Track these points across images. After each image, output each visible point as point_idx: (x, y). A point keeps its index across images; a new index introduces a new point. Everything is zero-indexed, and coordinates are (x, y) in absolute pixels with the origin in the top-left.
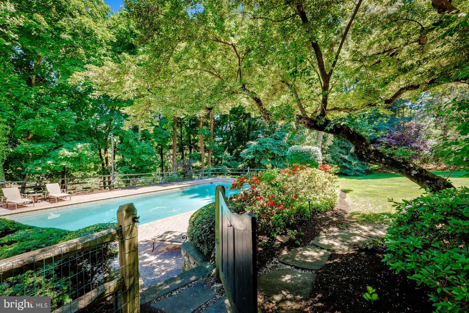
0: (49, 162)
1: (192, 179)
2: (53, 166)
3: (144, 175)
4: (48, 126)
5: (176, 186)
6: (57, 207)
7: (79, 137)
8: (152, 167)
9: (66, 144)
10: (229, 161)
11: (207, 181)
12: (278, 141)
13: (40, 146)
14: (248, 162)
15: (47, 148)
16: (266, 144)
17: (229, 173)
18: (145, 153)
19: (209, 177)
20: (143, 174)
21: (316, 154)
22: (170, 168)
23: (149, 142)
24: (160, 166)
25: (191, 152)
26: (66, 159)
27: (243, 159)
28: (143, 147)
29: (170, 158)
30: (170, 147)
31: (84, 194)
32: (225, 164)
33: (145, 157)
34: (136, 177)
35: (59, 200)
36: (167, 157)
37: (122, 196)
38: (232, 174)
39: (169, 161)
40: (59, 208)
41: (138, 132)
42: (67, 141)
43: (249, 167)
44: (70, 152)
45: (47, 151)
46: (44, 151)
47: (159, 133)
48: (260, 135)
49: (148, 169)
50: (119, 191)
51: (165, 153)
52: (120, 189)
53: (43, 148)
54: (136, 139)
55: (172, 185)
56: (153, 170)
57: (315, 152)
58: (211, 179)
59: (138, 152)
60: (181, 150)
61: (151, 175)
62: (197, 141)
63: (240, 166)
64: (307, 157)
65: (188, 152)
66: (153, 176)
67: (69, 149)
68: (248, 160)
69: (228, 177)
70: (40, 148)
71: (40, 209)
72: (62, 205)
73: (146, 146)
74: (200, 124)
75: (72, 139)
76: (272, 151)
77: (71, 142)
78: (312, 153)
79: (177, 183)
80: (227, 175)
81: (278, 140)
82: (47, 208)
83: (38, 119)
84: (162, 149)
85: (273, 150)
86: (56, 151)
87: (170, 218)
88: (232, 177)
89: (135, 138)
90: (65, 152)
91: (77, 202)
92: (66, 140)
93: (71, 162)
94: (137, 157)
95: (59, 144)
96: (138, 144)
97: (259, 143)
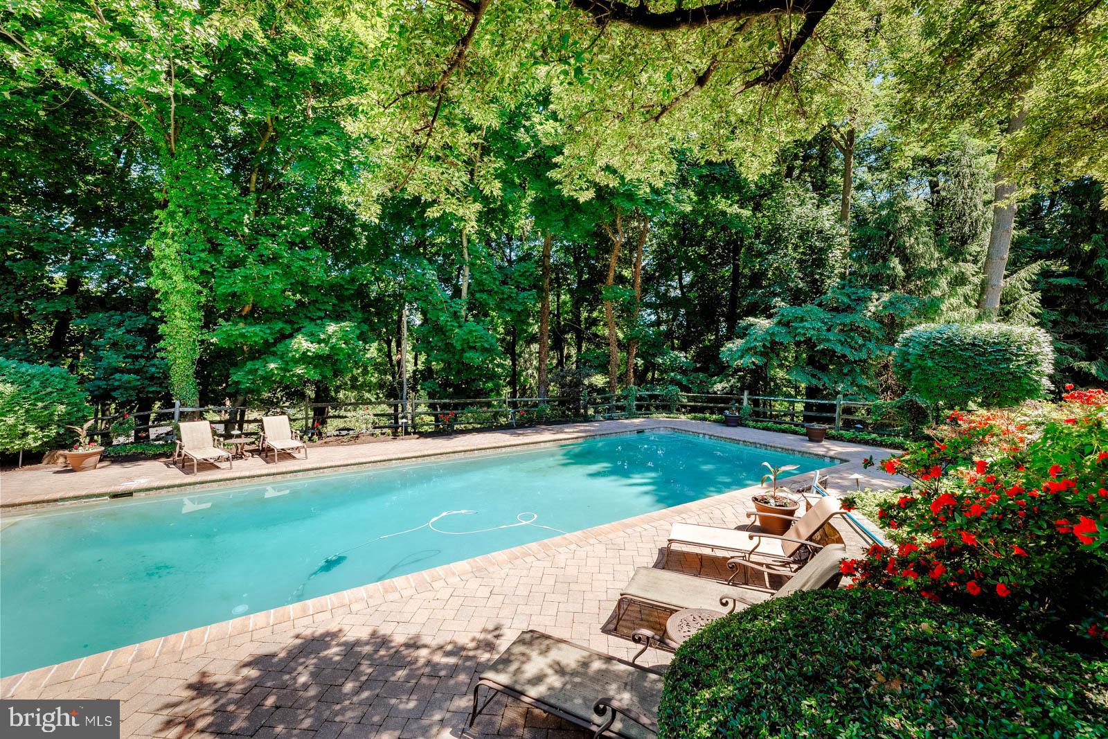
0: (272, 366)
1: (587, 419)
2: (278, 374)
3: (472, 404)
4: (273, 282)
5: (547, 436)
6: (274, 474)
7: (336, 311)
8: (490, 385)
9: (310, 327)
10: (684, 372)
11: (626, 426)
12: (841, 316)
13: (257, 329)
14: (741, 377)
15: (271, 334)
16: (807, 325)
17: (685, 407)
18: (474, 348)
19: (632, 416)
20: (468, 401)
21: (1034, 349)
22: (531, 388)
23: (484, 321)
24: (509, 383)
25: (579, 349)
26: (305, 359)
27: (725, 368)
28: (471, 332)
29: (531, 364)
30: (532, 339)
31: (339, 445)
32: (673, 382)
33: (474, 358)
34: (456, 407)
35: (285, 455)
36: (525, 362)
37: (416, 454)
38: (694, 410)
39: (530, 371)
40: (279, 477)
41: (460, 298)
42: (312, 320)
43: (746, 393)
44: (312, 343)
45: (271, 341)
46: (266, 341)
47: (507, 299)
48: (777, 302)
49: (482, 390)
50: (414, 441)
51: (521, 352)
52: (417, 436)
53: (261, 334)
54: (455, 313)
55: (537, 432)
56: (492, 390)
57: (1031, 342)
58: (636, 421)
59: (458, 346)
60: (558, 345)
61: (489, 405)
62: (594, 322)
63: (719, 387)
64: (996, 362)
65: (573, 351)
66: (493, 406)
67: (313, 337)
68: (740, 370)
69: (683, 417)
70: (256, 334)
71: (239, 478)
72: (284, 470)
73: (475, 331)
74: (607, 275)
75: (322, 314)
76: (827, 344)
77: (319, 322)
78: (1019, 348)
79: (550, 428)
80: (678, 410)
81: (843, 311)
82: (253, 477)
83: (253, 268)
84: (513, 344)
85: (829, 340)
86: (287, 341)
87: (534, 546)
88: (695, 418)
89: (451, 310)
90: (301, 344)
91: (318, 465)
92: (310, 318)
93: (315, 367)
94: (457, 357)
95: (296, 326)
96: (460, 327)
97: (779, 323)
